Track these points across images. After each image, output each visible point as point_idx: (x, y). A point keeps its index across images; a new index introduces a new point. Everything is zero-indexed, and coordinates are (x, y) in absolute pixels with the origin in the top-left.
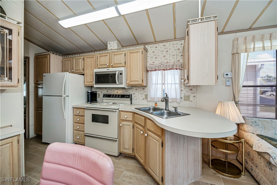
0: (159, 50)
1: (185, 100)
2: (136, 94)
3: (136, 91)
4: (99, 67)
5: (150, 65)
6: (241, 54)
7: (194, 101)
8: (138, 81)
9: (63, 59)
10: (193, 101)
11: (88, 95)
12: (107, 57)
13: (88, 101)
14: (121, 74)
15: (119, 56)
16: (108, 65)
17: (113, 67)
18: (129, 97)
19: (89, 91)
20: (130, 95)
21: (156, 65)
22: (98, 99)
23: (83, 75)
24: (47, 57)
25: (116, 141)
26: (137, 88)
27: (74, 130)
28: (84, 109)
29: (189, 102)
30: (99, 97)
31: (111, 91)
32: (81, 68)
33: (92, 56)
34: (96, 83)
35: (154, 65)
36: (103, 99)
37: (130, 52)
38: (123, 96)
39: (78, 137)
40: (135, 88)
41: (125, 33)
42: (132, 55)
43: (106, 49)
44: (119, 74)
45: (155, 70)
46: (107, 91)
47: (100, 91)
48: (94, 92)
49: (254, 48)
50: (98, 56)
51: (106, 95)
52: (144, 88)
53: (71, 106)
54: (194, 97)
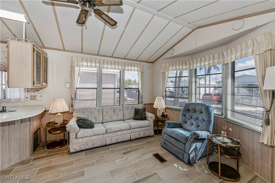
1: (31, 99)
6: (76, 67)
7: (41, 100)
10: (39, 100)
29: (36, 101)
49: (82, 65)
54: (41, 96)
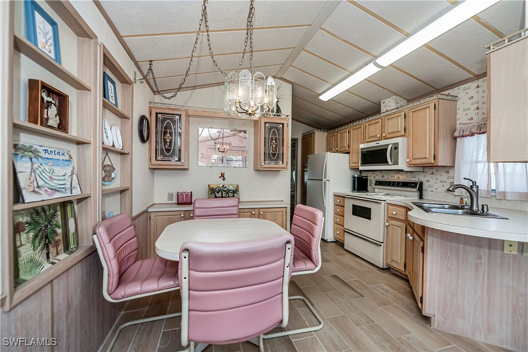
0: (484, 91)
2: (432, 181)
3: (432, 176)
4: (367, 140)
5: (461, 125)
8: (426, 158)
9: (328, 134)
11: (354, 181)
12: (379, 126)
13: (354, 189)
14: (396, 148)
15: (395, 120)
16: (378, 136)
17: (386, 139)
18: (415, 187)
19: (356, 176)
20: (417, 183)
21: (474, 124)
22: (369, 188)
23: (349, 153)
24: (312, 136)
25: (381, 245)
26: (434, 170)
27: (335, 223)
28: (344, 197)
30: (370, 185)
31: (388, 176)
32: (346, 145)
33: (359, 127)
34: (361, 164)
35: (469, 125)
36: (375, 188)
37: (413, 110)
38: (405, 185)
39: (338, 232)
40: (429, 171)
41: (405, 81)
42: (416, 114)
43: (378, 112)
44: (393, 148)
45: (472, 134)
46: (383, 176)
47: (373, 176)
48: (364, 178)
50: (367, 124)
51: (379, 181)
52: (448, 171)
53: (332, 194)
